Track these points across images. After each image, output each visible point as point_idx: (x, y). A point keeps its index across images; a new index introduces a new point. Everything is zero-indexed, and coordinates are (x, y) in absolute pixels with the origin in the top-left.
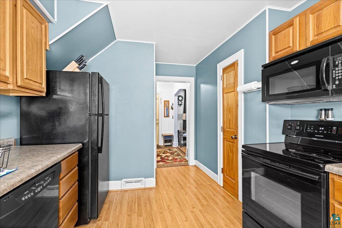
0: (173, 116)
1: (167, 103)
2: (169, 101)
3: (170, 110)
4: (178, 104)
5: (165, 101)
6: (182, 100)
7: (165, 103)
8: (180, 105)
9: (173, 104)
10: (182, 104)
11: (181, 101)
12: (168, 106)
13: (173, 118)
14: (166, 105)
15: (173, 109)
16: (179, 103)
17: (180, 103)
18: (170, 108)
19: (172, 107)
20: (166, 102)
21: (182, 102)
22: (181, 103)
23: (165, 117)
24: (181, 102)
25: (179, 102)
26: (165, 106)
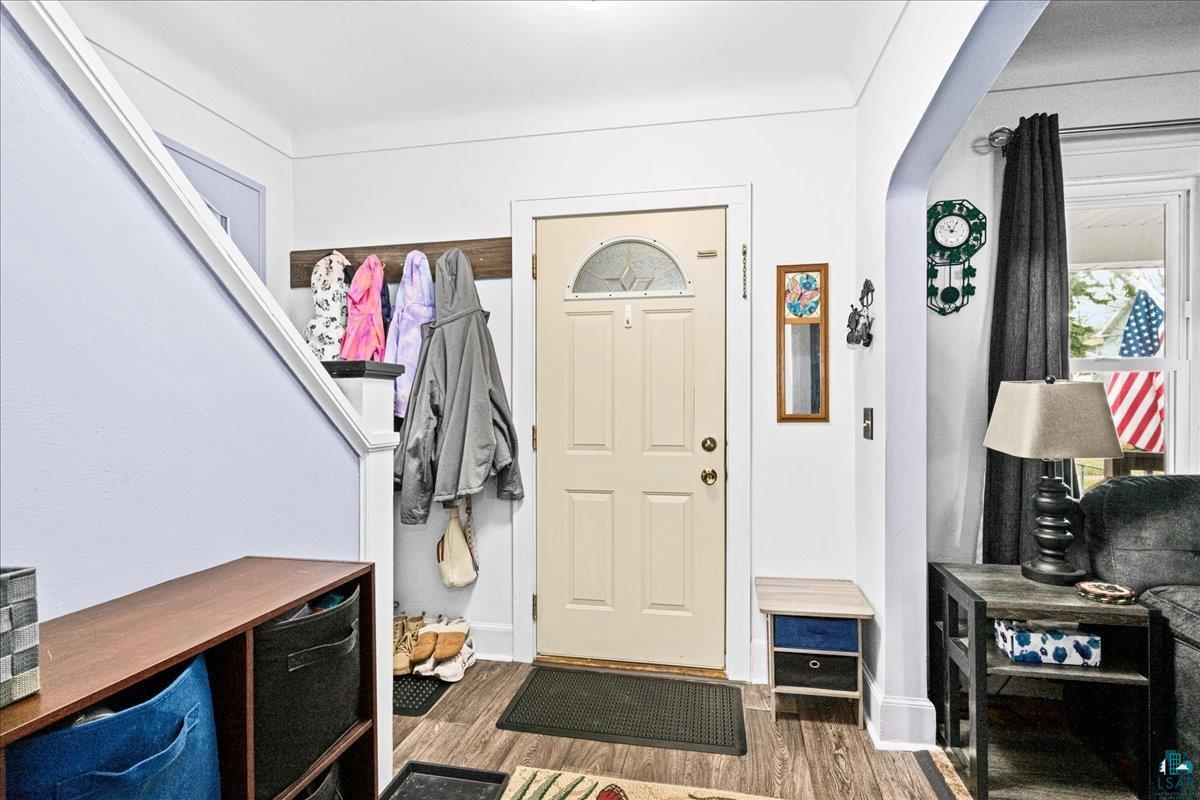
0: (868, 414)
1: (807, 286)
2: (823, 269)
3: (840, 352)
4: (932, 291)
5: (782, 271)
6: (969, 249)
7: (782, 293)
8: (950, 295)
9: (868, 288)
10: (969, 290)
11: (954, 255)
12: (817, 314)
13: (868, 433)
14: (794, 308)
15: (868, 340)
16: (941, 283)
17: (949, 277)
18: (838, 329)
19: (854, 319)
20: (798, 277)
21: (970, 272)
22: (958, 284)
23: (783, 418)
24: (957, 269)
25: (932, 273)
26: (789, 314)
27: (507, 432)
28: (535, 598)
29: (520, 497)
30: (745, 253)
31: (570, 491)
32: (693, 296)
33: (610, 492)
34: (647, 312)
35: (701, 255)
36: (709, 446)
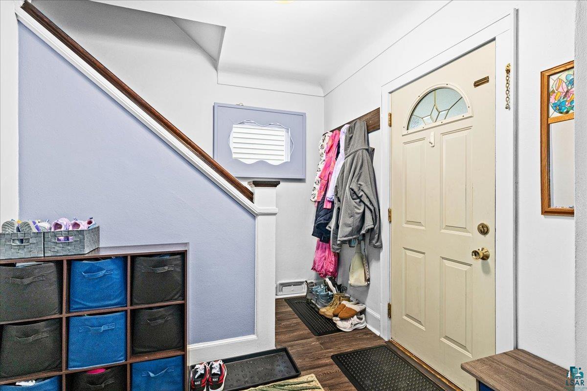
5: (545, 76)
7: (546, 95)
14: (559, 107)
23: (545, 212)
26: (553, 114)
27: (373, 211)
28: (389, 306)
29: (381, 247)
30: (508, 71)
31: (405, 249)
32: (471, 117)
33: (424, 253)
34: (444, 134)
35: (477, 84)
36: (484, 230)
